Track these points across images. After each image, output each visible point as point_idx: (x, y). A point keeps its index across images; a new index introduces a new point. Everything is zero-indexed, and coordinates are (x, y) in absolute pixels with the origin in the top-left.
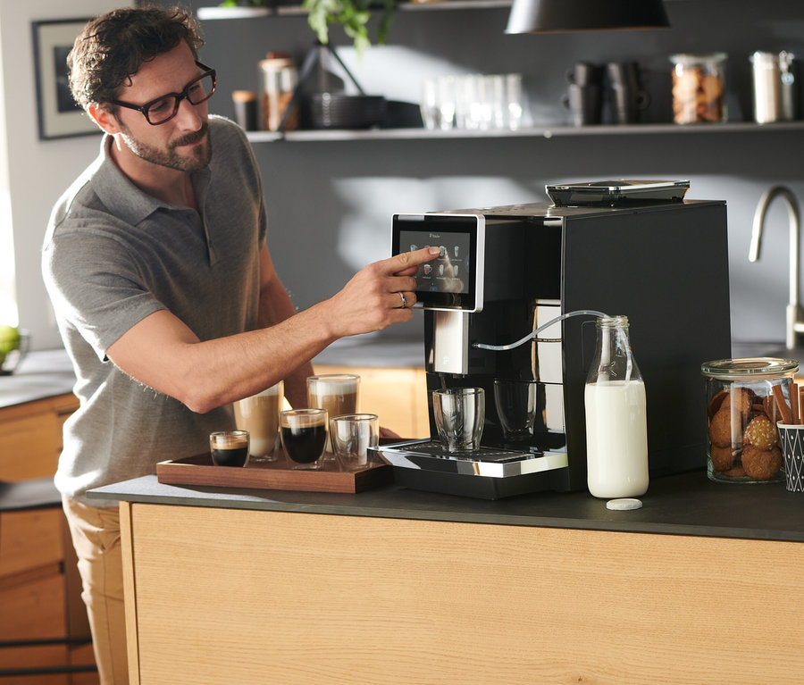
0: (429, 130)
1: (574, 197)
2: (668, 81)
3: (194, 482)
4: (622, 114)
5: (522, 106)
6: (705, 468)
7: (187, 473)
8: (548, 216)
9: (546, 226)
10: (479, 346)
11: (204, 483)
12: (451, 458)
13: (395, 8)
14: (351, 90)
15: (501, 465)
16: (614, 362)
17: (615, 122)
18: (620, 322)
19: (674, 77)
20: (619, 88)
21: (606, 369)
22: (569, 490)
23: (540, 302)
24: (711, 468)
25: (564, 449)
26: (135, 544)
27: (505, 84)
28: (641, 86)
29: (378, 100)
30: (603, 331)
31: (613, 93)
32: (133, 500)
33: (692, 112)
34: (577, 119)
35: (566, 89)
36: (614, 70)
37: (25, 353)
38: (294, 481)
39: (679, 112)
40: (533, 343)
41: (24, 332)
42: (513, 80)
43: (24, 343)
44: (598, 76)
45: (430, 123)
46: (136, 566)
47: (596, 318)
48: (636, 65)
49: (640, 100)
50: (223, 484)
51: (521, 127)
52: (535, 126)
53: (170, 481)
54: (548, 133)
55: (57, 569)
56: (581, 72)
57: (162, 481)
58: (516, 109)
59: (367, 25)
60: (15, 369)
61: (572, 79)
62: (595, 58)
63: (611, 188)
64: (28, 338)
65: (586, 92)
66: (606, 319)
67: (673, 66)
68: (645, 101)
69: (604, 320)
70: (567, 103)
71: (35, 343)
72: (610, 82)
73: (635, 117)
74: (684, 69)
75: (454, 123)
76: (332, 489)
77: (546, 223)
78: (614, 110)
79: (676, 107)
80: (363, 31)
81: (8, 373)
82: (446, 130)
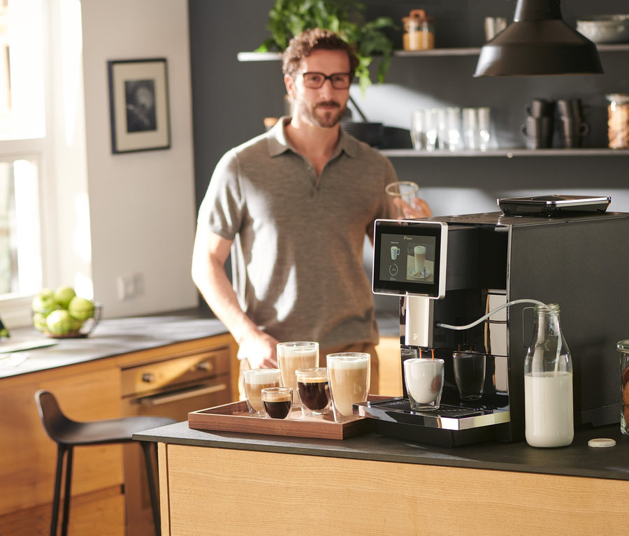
0: (417, 151)
1: (519, 209)
2: (605, 116)
3: (217, 428)
4: (568, 140)
5: (490, 133)
6: (619, 424)
7: (212, 421)
8: (499, 224)
9: (496, 232)
10: (443, 325)
11: (224, 429)
12: (417, 414)
13: (392, 55)
14: (357, 118)
15: (457, 420)
16: (548, 340)
17: (562, 146)
18: (553, 309)
19: (609, 112)
20: (566, 120)
21: (542, 345)
22: (511, 440)
23: (491, 291)
24: (623, 424)
25: (507, 408)
26: (169, 476)
27: (477, 115)
28: (583, 118)
29: (377, 126)
30: (540, 315)
31: (562, 123)
32: (169, 441)
33: (623, 139)
34: (532, 144)
35: (524, 120)
36: (562, 105)
37: (98, 321)
38: (295, 429)
39: (613, 139)
40: (486, 324)
41: (97, 304)
42: (483, 112)
43: (97, 312)
44: (549, 110)
45: (418, 145)
46: (170, 494)
47: (534, 305)
48: (579, 102)
49: (582, 129)
50: (239, 430)
51: (489, 149)
52: (500, 148)
53: (198, 427)
54: (510, 155)
55: (119, 490)
56: (537, 107)
57: (192, 427)
58: (485, 135)
59: (369, 68)
60: (90, 332)
61: (530, 111)
62: (548, 96)
63: (548, 203)
64: (100, 308)
65: (539, 122)
66: (541, 305)
67: (609, 103)
68: (587, 130)
69: (540, 307)
70: (525, 131)
71: (105, 313)
72: (560, 115)
73: (578, 143)
74: (617, 105)
75: (437, 145)
76: (324, 436)
77: (496, 229)
78: (562, 137)
79: (611, 136)
80: (366, 72)
81: (84, 336)
82: (430, 150)
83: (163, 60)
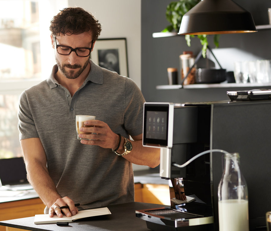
0: (237, 84)
18: (235, 157)
30: (227, 160)
45: (237, 81)
69: (227, 154)
82: (245, 84)
83: (125, 39)
